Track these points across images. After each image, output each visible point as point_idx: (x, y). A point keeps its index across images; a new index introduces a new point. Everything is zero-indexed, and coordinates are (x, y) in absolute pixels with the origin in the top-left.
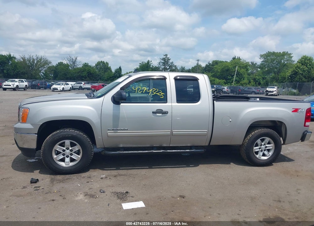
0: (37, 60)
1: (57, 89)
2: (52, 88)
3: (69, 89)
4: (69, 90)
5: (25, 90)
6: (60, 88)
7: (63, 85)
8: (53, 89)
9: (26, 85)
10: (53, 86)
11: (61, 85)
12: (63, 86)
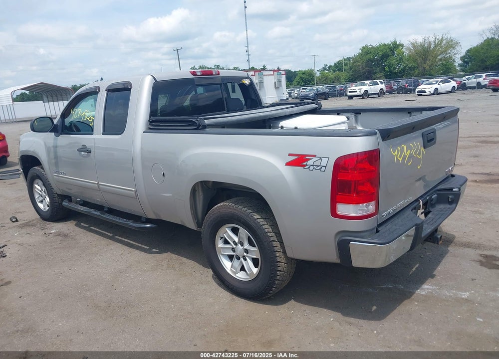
0: (435, 43)
1: (425, 92)
2: (417, 90)
3: (450, 89)
4: (451, 92)
5: (379, 96)
6: (430, 90)
7: (436, 83)
8: (418, 92)
9: (382, 89)
10: (418, 87)
11: (435, 84)
12: (436, 86)
